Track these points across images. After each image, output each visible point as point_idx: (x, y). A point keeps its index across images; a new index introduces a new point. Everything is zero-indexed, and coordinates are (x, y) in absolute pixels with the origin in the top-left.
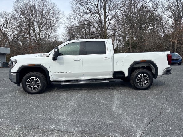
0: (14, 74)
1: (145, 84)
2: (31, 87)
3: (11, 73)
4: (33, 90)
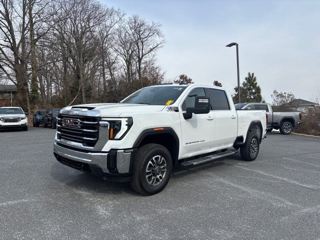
0: (128, 150)
1: (255, 151)
2: (153, 178)
3: (118, 151)
4: (155, 183)
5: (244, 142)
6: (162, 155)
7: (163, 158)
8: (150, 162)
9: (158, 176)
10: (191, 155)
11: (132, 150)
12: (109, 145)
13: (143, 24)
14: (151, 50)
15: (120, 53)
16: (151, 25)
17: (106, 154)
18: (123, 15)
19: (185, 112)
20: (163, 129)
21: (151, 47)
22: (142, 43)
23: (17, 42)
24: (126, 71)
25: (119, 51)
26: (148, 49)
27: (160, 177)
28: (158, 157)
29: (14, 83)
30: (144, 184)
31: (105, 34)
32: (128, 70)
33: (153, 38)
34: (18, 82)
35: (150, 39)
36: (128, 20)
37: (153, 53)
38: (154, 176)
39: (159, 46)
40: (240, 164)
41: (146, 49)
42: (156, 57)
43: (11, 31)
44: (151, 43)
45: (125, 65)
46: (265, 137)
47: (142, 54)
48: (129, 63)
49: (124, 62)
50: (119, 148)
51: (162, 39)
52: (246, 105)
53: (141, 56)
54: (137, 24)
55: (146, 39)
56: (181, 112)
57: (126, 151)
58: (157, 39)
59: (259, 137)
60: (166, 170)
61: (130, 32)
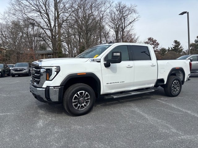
0: (57, 87)
1: (177, 90)
2: (79, 105)
3: (50, 88)
4: (81, 109)
5: (165, 83)
6: (86, 91)
7: (87, 93)
8: (76, 95)
9: (83, 104)
10: (113, 91)
11: (60, 87)
12: (46, 84)
13: (125, 7)
14: (131, 23)
15: (112, 27)
16: (130, 6)
17: (44, 89)
18: (112, 2)
19: (106, 62)
20: (85, 74)
21: (130, 21)
22: (124, 19)
23: (52, 26)
24: (115, 38)
25: (111, 26)
26: (128, 23)
27: (85, 105)
28: (83, 92)
29: (51, 49)
30: (70, 109)
31: (102, 16)
32: (116, 37)
33: (132, 15)
34: (53, 48)
35: (129, 16)
36: (115, 5)
37: (131, 25)
38: (80, 104)
39: (136, 20)
40: (162, 98)
41: (127, 22)
42: (133, 27)
43: (49, 20)
44: (130, 18)
45: (115, 34)
46: (189, 80)
47: (124, 26)
48: (117, 32)
49: (114, 32)
50: (50, 86)
51: (137, 15)
52: (189, 56)
53: (123, 27)
54: (120, 7)
55: (127, 16)
56: (103, 62)
57: (55, 88)
58: (134, 16)
59: (182, 80)
60: (89, 100)
61: (117, 13)
